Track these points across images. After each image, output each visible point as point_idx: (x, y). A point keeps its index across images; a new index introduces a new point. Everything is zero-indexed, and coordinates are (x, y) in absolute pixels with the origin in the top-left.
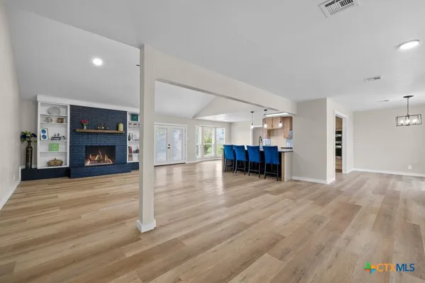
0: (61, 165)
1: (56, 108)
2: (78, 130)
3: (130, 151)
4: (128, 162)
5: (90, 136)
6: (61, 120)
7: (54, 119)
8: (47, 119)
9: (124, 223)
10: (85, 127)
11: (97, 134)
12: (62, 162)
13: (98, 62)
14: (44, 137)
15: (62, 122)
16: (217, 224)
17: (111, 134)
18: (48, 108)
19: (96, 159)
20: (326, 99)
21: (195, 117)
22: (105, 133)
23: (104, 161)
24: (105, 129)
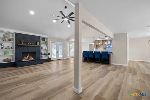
0: (11, 61)
1: (7, 34)
2: (19, 45)
3: (42, 54)
4: (41, 59)
5: (24, 47)
6: (10, 40)
7: (7, 39)
8: (3, 39)
9: (65, 89)
10: (22, 43)
11: (27, 46)
12: (11, 60)
13: (32, 13)
14: (2, 48)
15: (11, 41)
16: (107, 86)
17: (33, 46)
18: (3, 34)
19: (27, 58)
20: (126, 33)
21: (67, 39)
22: (31, 46)
23: (30, 59)
24: (31, 44)
